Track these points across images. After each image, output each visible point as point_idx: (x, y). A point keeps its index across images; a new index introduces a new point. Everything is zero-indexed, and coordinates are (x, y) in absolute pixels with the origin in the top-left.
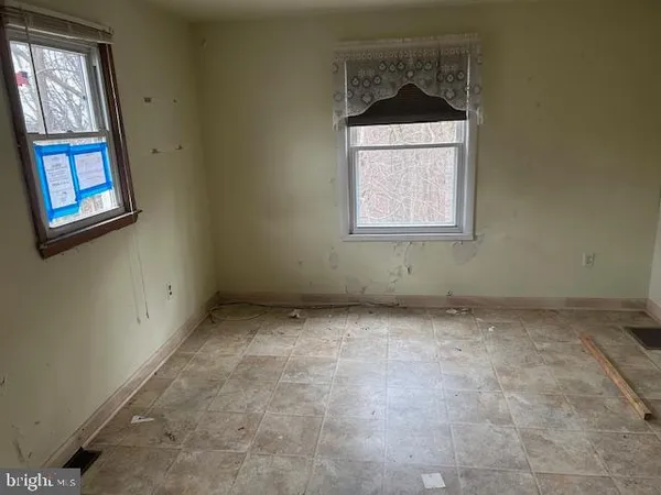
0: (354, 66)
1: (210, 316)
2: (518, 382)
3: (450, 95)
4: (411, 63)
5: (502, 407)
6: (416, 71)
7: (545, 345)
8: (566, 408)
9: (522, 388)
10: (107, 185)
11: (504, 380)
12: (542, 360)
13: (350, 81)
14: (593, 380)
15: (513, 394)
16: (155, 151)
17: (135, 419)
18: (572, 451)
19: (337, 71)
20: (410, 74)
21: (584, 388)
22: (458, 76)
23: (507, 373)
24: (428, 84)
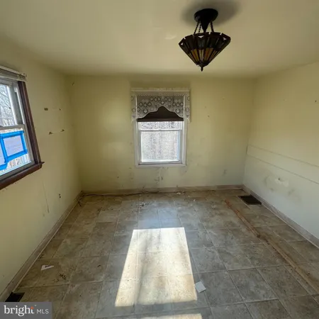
0: (140, 98)
1: (79, 202)
2: (210, 225)
3: (178, 111)
4: (163, 98)
5: (208, 237)
6: (165, 101)
7: (215, 206)
8: (230, 235)
9: (212, 227)
10: (25, 152)
11: (205, 224)
12: (216, 214)
13: (139, 104)
14: (235, 220)
15: (210, 231)
16: (50, 133)
17: (44, 268)
18: (238, 257)
19: (133, 100)
20: (163, 103)
21: (233, 225)
22: (181, 104)
23: (205, 221)
24: (170, 106)
